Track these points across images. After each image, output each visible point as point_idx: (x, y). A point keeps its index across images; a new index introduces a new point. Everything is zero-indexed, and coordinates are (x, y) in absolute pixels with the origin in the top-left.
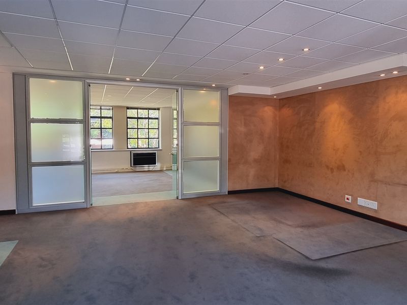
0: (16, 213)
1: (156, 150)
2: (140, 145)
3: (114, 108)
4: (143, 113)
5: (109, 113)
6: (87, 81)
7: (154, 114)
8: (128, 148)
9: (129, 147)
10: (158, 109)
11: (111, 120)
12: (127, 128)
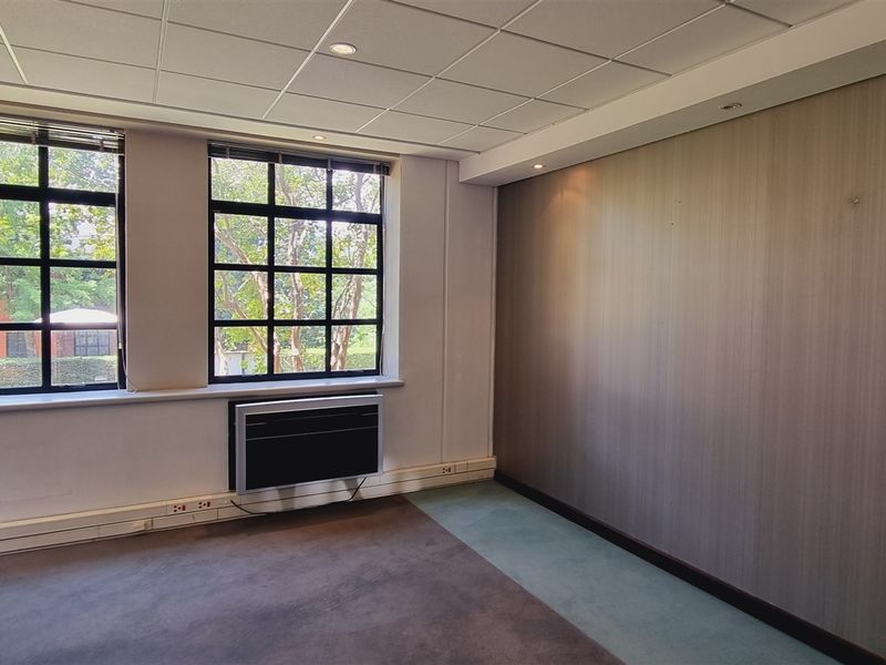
1: (371, 390)
2: (288, 360)
3: (129, 139)
4: (302, 185)
5: (101, 171)
7: (360, 191)
8: (213, 380)
9: (220, 371)
10: (384, 168)
11: (111, 214)
12: (213, 266)
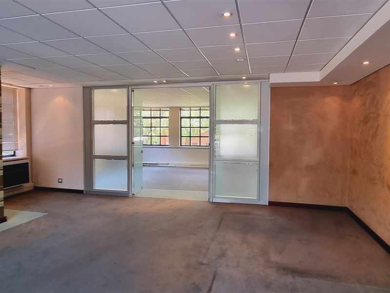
0: (84, 193)
6: (130, 88)
